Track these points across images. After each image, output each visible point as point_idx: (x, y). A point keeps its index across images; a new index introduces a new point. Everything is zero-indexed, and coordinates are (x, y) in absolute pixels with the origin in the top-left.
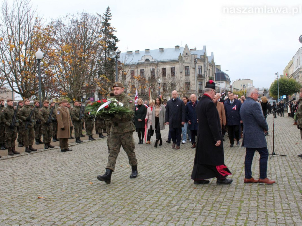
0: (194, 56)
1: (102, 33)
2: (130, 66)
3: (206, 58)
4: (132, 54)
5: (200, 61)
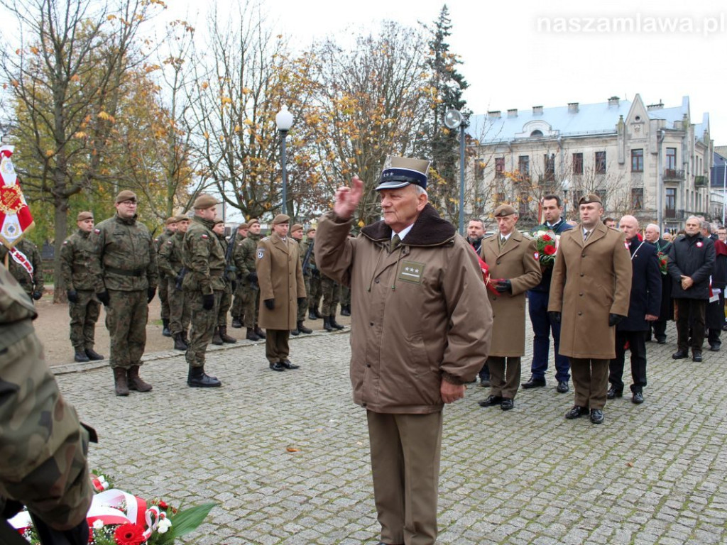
0: (658, 124)
1: (429, 66)
2: (493, 148)
3: (689, 129)
4: (500, 118)
5: (674, 136)
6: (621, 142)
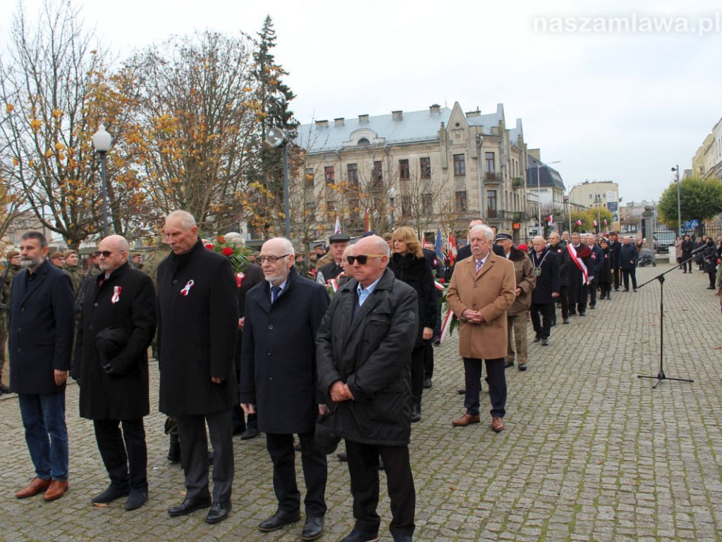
0: (476, 128)
2: (322, 157)
3: (504, 134)
4: (328, 127)
5: (491, 141)
6: (444, 148)
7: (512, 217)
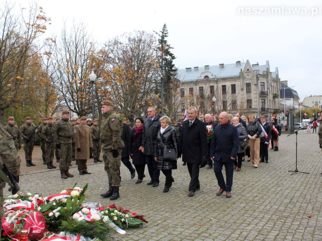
0: (257, 72)
1: (159, 50)
2: (188, 83)
3: (269, 74)
4: (191, 70)
5: (263, 77)
6: (242, 80)
7: (273, 111)
